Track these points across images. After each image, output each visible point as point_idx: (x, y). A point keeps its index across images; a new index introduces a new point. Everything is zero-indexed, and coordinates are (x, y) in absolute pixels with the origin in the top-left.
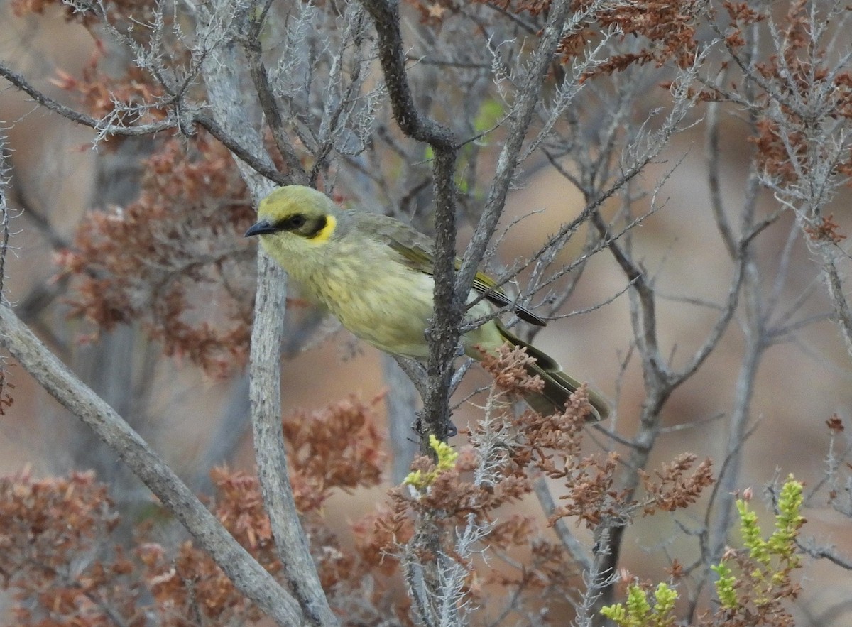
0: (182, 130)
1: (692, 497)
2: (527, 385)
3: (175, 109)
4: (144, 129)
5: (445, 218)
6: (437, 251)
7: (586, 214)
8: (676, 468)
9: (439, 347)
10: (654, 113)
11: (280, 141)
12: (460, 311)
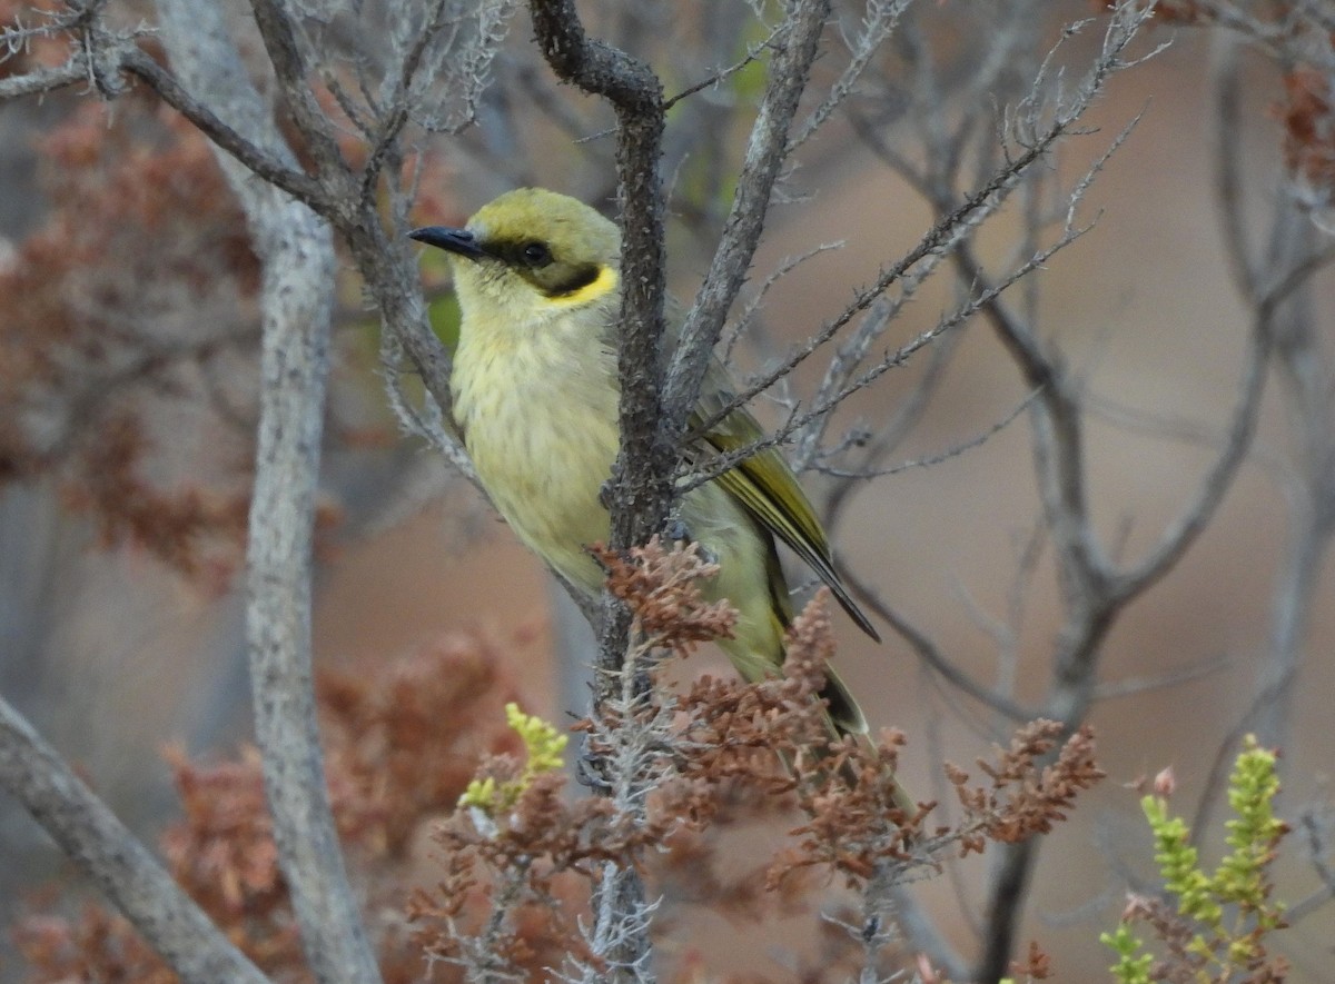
0: (97, 82)
1: (1059, 809)
2: (705, 618)
3: (83, 40)
4: (19, 86)
5: (642, 253)
6: (626, 322)
7: (931, 243)
8: (1022, 752)
9: (631, 521)
10: (1070, 33)
11: (301, 109)
12: (674, 447)
